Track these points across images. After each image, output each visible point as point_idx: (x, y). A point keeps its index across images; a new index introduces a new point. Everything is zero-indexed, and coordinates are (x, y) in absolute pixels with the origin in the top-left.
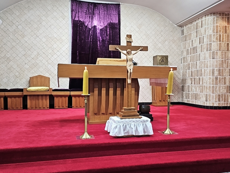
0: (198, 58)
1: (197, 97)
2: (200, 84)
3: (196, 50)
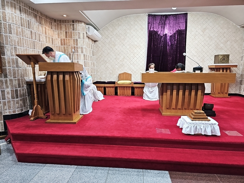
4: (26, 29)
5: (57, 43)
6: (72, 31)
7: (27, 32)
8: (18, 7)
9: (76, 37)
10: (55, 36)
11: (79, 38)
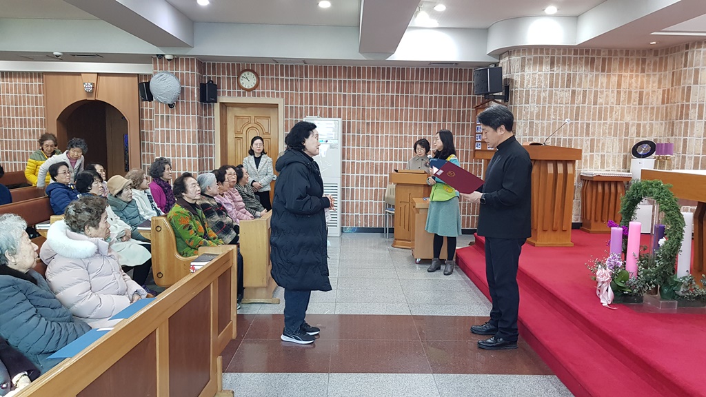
4: (560, 89)
5: (655, 98)
6: (683, 69)
7: (563, 94)
8: (549, 60)
9: (689, 82)
10: (650, 85)
11: (696, 82)
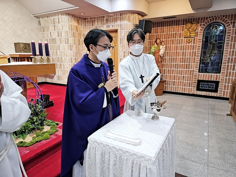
0: (58, 48)
1: (60, 78)
2: (62, 68)
3: (56, 41)
